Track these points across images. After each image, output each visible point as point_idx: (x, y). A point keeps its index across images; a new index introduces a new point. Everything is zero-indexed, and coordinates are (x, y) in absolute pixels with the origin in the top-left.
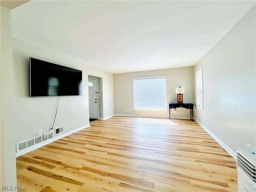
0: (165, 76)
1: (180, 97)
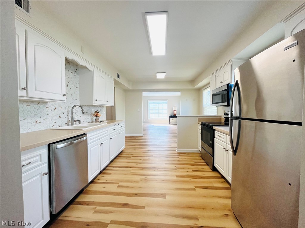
0: (167, 100)
1: (175, 112)
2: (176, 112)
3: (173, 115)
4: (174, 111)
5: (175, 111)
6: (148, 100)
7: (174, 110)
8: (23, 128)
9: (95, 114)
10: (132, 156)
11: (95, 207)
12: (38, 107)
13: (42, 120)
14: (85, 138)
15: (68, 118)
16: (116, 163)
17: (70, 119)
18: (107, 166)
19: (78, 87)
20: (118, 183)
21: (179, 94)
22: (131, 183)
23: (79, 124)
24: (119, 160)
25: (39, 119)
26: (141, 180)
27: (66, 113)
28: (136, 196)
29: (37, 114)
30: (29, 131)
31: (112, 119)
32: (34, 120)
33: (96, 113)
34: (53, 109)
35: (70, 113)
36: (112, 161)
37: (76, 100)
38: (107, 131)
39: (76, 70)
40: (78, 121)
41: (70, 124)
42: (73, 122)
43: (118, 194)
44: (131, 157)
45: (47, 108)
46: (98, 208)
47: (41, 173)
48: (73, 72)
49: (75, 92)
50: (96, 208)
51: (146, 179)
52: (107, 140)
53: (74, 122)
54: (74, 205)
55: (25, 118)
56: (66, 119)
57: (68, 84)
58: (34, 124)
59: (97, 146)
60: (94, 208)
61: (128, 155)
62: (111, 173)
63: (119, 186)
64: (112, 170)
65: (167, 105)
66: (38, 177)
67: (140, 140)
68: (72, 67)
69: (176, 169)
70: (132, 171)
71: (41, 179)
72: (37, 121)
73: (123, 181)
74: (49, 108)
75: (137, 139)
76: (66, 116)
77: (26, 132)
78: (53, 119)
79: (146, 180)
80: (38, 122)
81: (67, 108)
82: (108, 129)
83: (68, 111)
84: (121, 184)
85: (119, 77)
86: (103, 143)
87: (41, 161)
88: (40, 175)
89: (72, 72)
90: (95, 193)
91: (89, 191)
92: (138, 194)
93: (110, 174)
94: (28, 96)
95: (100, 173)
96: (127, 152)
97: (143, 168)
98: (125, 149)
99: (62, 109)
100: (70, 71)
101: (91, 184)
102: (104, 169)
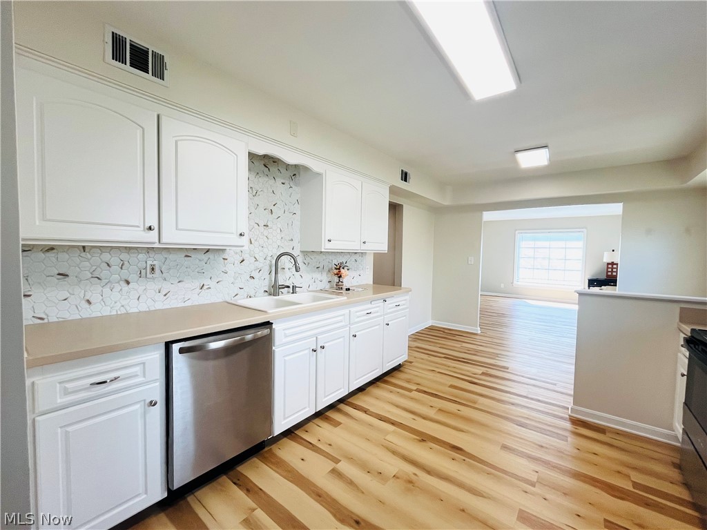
0: (584, 230)
1: (612, 268)
2: (617, 268)
3: (604, 277)
4: (608, 264)
5: (613, 264)
6: (517, 232)
7: (607, 259)
8: (176, 299)
9: (336, 271)
10: (415, 388)
11: (255, 506)
12: (207, 259)
13: (212, 284)
15: (270, 281)
16: (366, 398)
17: (273, 282)
18: (341, 401)
19: (298, 213)
20: (337, 461)
21: (617, 208)
22: (367, 476)
23: (293, 293)
24: (378, 391)
25: (207, 282)
26: (398, 478)
27: (267, 269)
28: (356, 525)
29: (203, 271)
30: (188, 304)
31: (394, 285)
32: (197, 284)
33: (336, 269)
34: (236, 262)
35: (273, 269)
37: (292, 240)
38: (341, 318)
39: (294, 175)
40: (287, 287)
42: (276, 289)
44: (410, 390)
45: (224, 259)
47: (145, 400)
48: (287, 182)
49: (290, 224)
50: (254, 510)
51: (414, 479)
52: (341, 339)
53: (280, 288)
55: (180, 279)
56: (267, 282)
57: (274, 209)
58: (198, 290)
59: (306, 352)
60: (251, 509)
61: (408, 381)
62: (341, 423)
63: (335, 472)
64: (347, 414)
65: (580, 244)
66: (137, 406)
67: (464, 345)
68: (283, 171)
69: (533, 485)
70: (389, 437)
71: (145, 413)
72: (203, 285)
73: (351, 459)
74: (230, 259)
75: (457, 338)
76: (267, 276)
77: (183, 305)
78: (237, 281)
79: (410, 482)
80: (205, 287)
81: (269, 258)
82: (347, 311)
83: (271, 267)
84: (343, 466)
85: (405, 177)
86: (324, 345)
87: (144, 376)
88: (143, 403)
89: (283, 182)
90: (280, 465)
91: (274, 455)
92: (364, 521)
93: (338, 424)
94: (162, 242)
95: (319, 415)
96: (410, 374)
97: (424, 438)
98: (411, 362)
99: (256, 260)
100: (279, 181)
101: (285, 438)
102: (331, 407)
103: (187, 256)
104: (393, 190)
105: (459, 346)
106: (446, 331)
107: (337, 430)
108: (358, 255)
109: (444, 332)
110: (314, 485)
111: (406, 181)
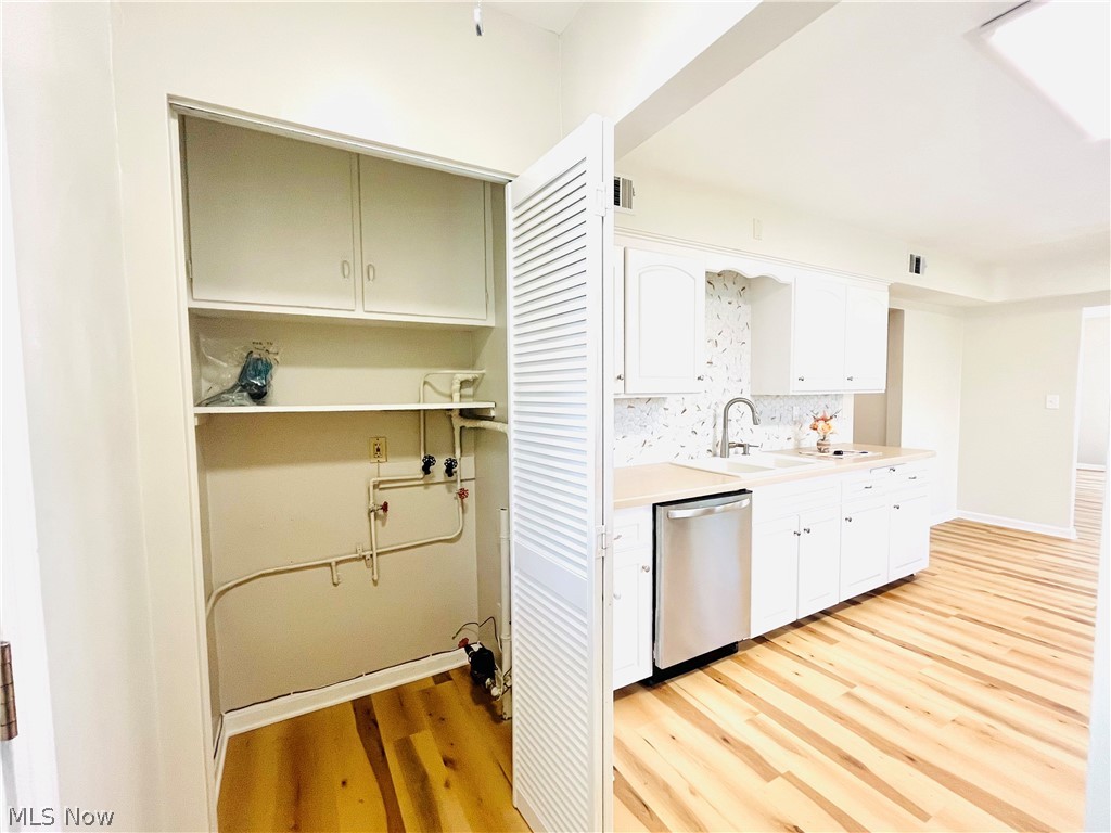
10: (953, 613)
11: (756, 710)
12: (649, 409)
13: (654, 440)
14: (745, 503)
15: (715, 437)
16: (864, 614)
17: (720, 439)
18: (826, 612)
19: (748, 341)
20: (853, 686)
22: (906, 712)
23: (744, 454)
24: (886, 608)
25: (649, 438)
26: (961, 724)
27: (710, 422)
28: (910, 762)
29: (645, 424)
31: (885, 445)
32: (639, 440)
34: (678, 412)
35: (720, 421)
36: (852, 602)
37: (741, 380)
39: (744, 289)
40: (740, 445)
41: (719, 451)
42: (725, 447)
43: (840, 718)
44: (946, 616)
45: (665, 410)
46: (763, 717)
47: (638, 564)
48: (734, 300)
49: (738, 359)
50: (756, 714)
51: (991, 731)
53: (730, 447)
54: (707, 673)
55: (624, 434)
56: (710, 439)
57: (719, 339)
60: (751, 711)
61: (937, 601)
62: (837, 642)
63: (849, 695)
64: (842, 632)
68: (730, 285)
70: (926, 672)
72: (645, 441)
73: (872, 687)
74: (671, 410)
76: (711, 431)
78: (678, 437)
79: (984, 734)
80: (647, 444)
81: (713, 406)
83: (715, 417)
84: (859, 691)
85: (917, 266)
86: (810, 528)
88: (635, 567)
89: (730, 300)
90: (766, 673)
91: (751, 660)
92: (921, 760)
93: (832, 642)
94: (628, 391)
95: (797, 625)
96: (935, 590)
97: (993, 684)
98: (934, 575)
99: (699, 410)
100: (725, 300)
101: (760, 646)
102: (813, 618)
103: (630, 407)
104: (895, 290)
105: (1032, 558)
106: (993, 530)
107: (834, 647)
108: (829, 398)
109: (989, 532)
110: (827, 706)
111: (917, 272)
